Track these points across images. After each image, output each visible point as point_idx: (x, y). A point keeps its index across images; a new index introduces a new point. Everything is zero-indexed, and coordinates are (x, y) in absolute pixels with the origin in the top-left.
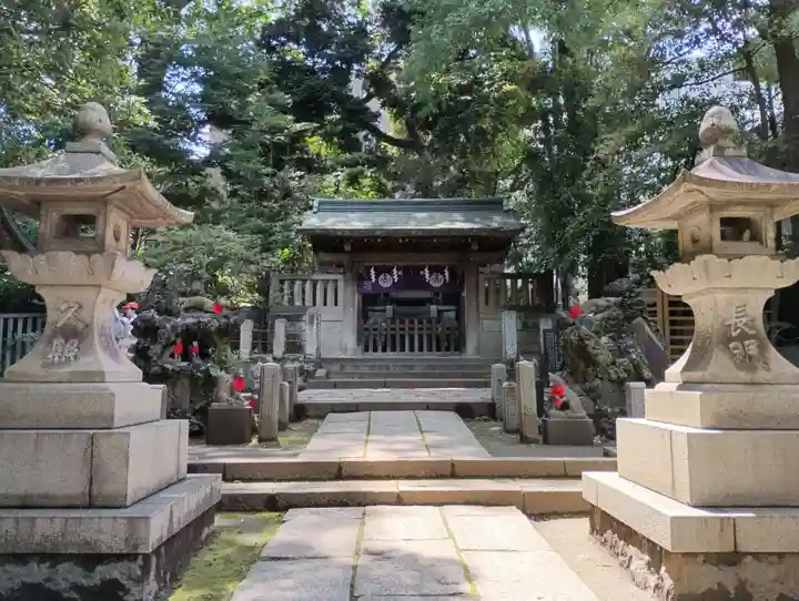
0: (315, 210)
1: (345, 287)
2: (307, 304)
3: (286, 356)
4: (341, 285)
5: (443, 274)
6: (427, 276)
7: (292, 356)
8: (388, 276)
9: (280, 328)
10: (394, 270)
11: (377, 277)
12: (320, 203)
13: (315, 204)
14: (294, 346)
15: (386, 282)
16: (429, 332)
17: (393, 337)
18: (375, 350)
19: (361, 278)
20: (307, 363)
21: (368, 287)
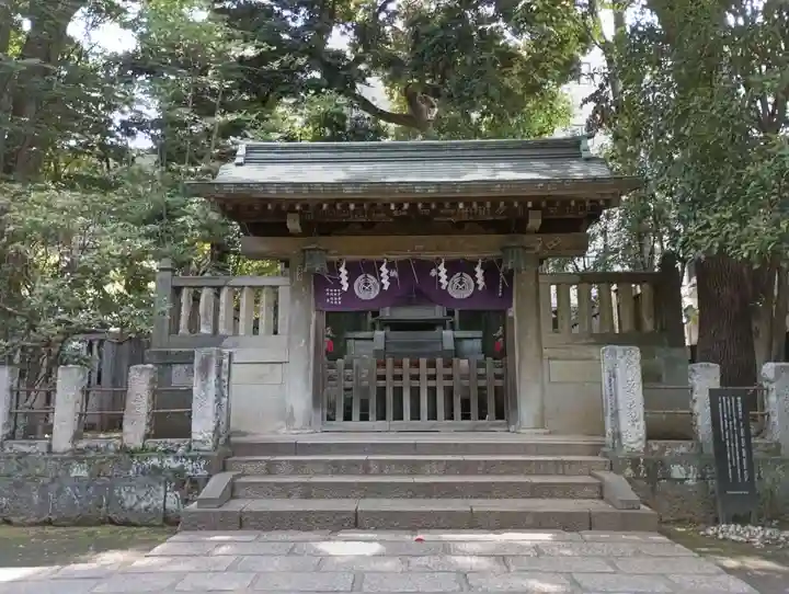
0: (239, 160)
1: (293, 301)
2: (222, 330)
3: (151, 443)
4: (284, 295)
5: (473, 274)
6: (443, 280)
7: (160, 444)
8: (372, 279)
9: (140, 382)
10: (383, 268)
11: (351, 282)
12: (249, 149)
13: (241, 151)
14: (171, 420)
15: (367, 290)
16: (448, 383)
17: (382, 392)
18: (348, 417)
19: (322, 283)
20: (194, 459)
21: (334, 299)
